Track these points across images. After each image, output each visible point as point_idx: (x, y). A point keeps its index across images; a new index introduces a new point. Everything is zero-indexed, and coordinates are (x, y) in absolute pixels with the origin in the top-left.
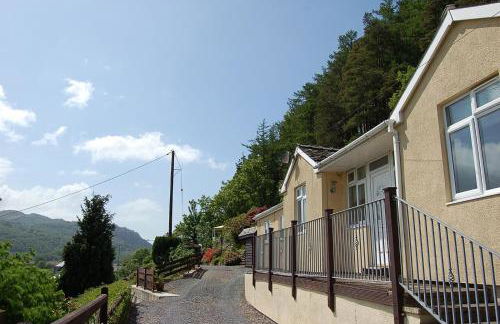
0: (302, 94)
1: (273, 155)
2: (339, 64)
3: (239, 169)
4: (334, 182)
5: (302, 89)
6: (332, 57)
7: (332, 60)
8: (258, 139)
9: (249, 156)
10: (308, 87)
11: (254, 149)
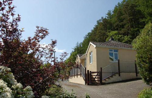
0: (87, 35)
1: (80, 51)
2: (96, 28)
3: (71, 54)
4: (82, 61)
5: (87, 34)
6: (95, 26)
7: (95, 27)
8: (76, 47)
9: (74, 51)
10: (89, 34)
11: (75, 49)
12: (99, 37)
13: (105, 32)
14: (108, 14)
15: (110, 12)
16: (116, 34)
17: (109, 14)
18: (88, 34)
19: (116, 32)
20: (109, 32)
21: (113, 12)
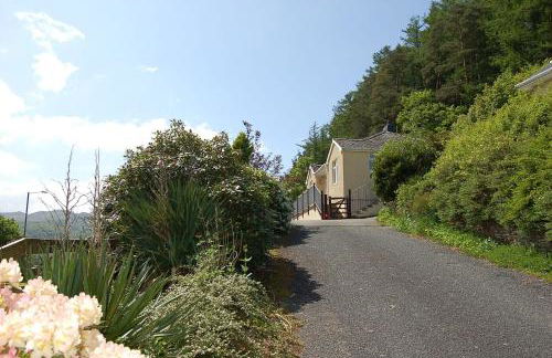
0: (344, 102)
5: (344, 98)
6: (367, 71)
7: (367, 75)
8: (311, 139)
9: (304, 153)
12: (376, 110)
13: (395, 93)
14: (408, 31)
15: (417, 22)
16: (424, 101)
17: (413, 30)
18: (347, 96)
19: (425, 93)
20: (407, 94)
21: (426, 21)
